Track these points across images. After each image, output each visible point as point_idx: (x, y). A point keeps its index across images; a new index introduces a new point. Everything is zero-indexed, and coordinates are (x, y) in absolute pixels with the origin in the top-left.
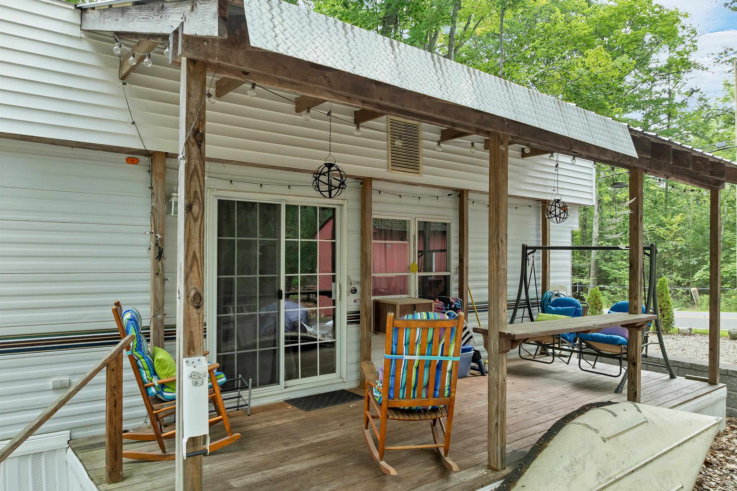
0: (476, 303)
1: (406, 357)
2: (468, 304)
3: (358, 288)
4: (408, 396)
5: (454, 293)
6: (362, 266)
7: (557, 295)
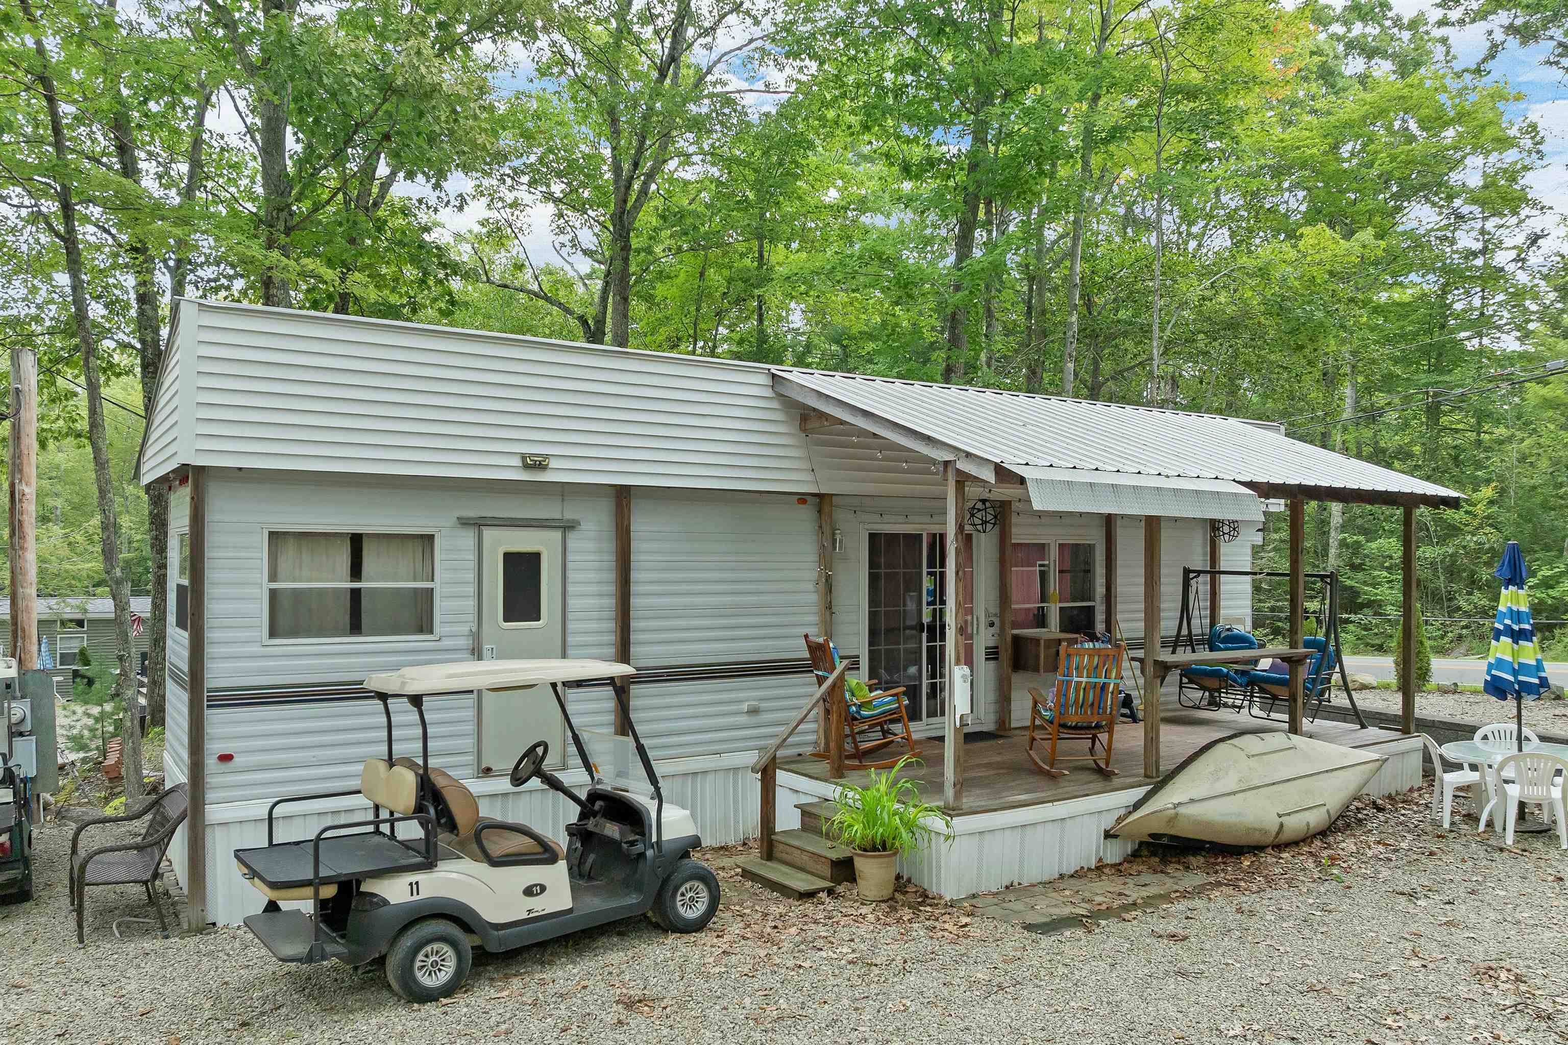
0: (1127, 639)
1: (1076, 679)
2: (1117, 640)
3: (997, 621)
4: (1076, 712)
5: (1100, 627)
6: (1001, 597)
7: (1228, 630)
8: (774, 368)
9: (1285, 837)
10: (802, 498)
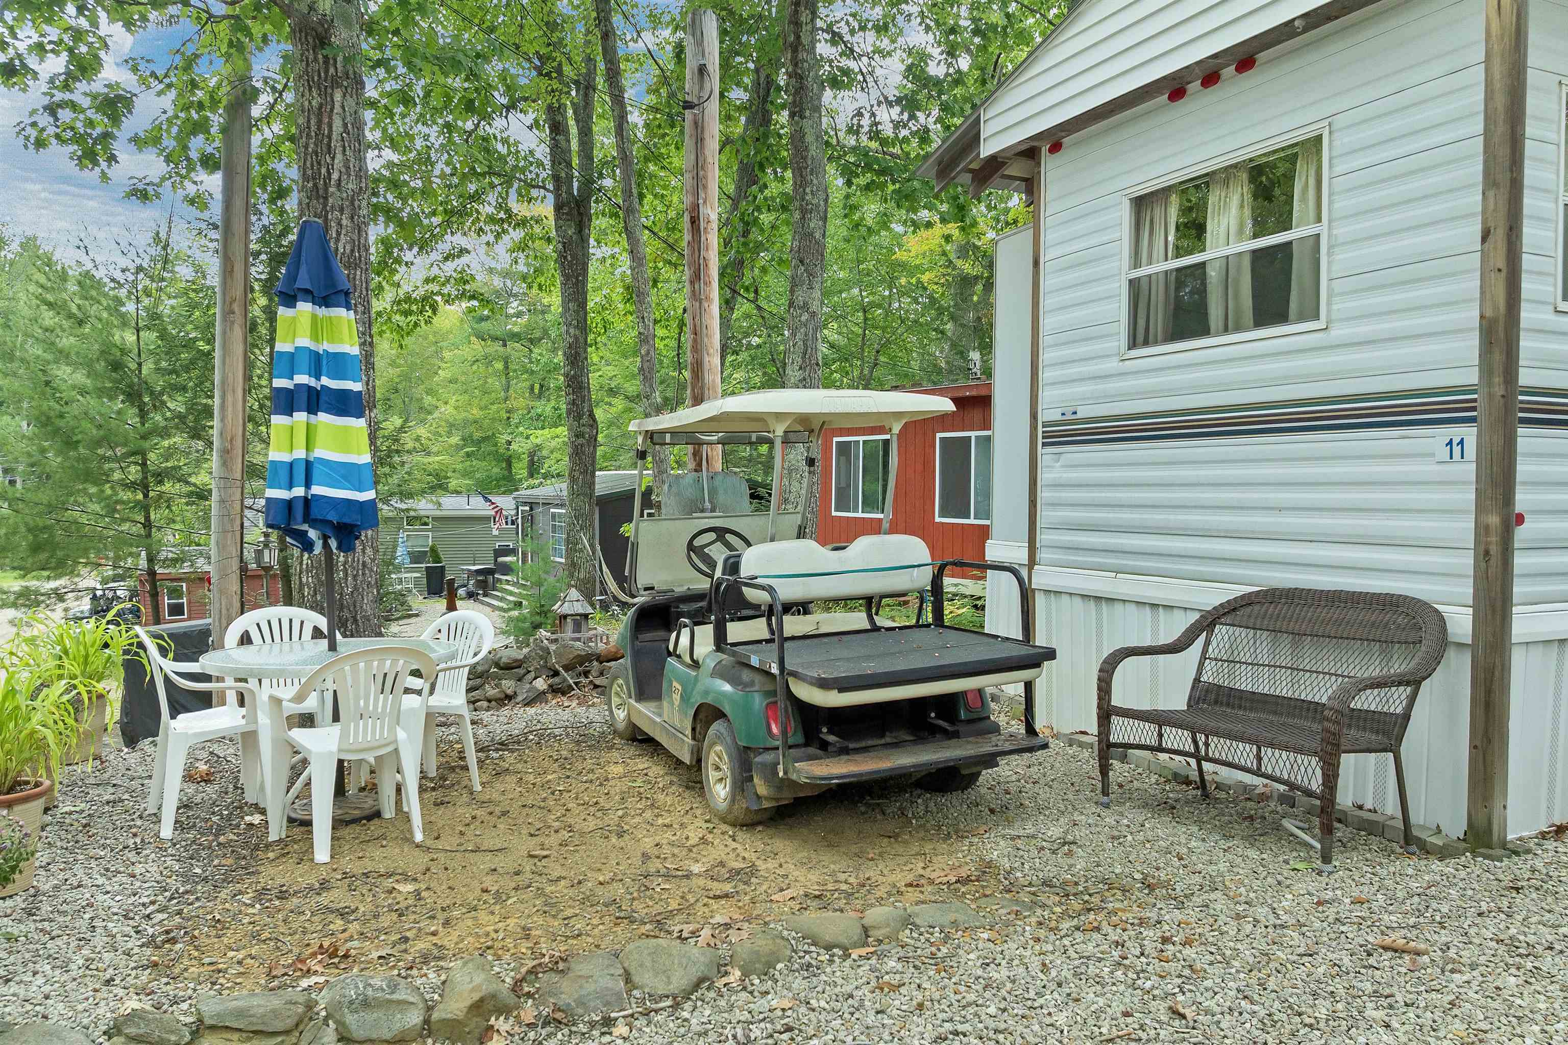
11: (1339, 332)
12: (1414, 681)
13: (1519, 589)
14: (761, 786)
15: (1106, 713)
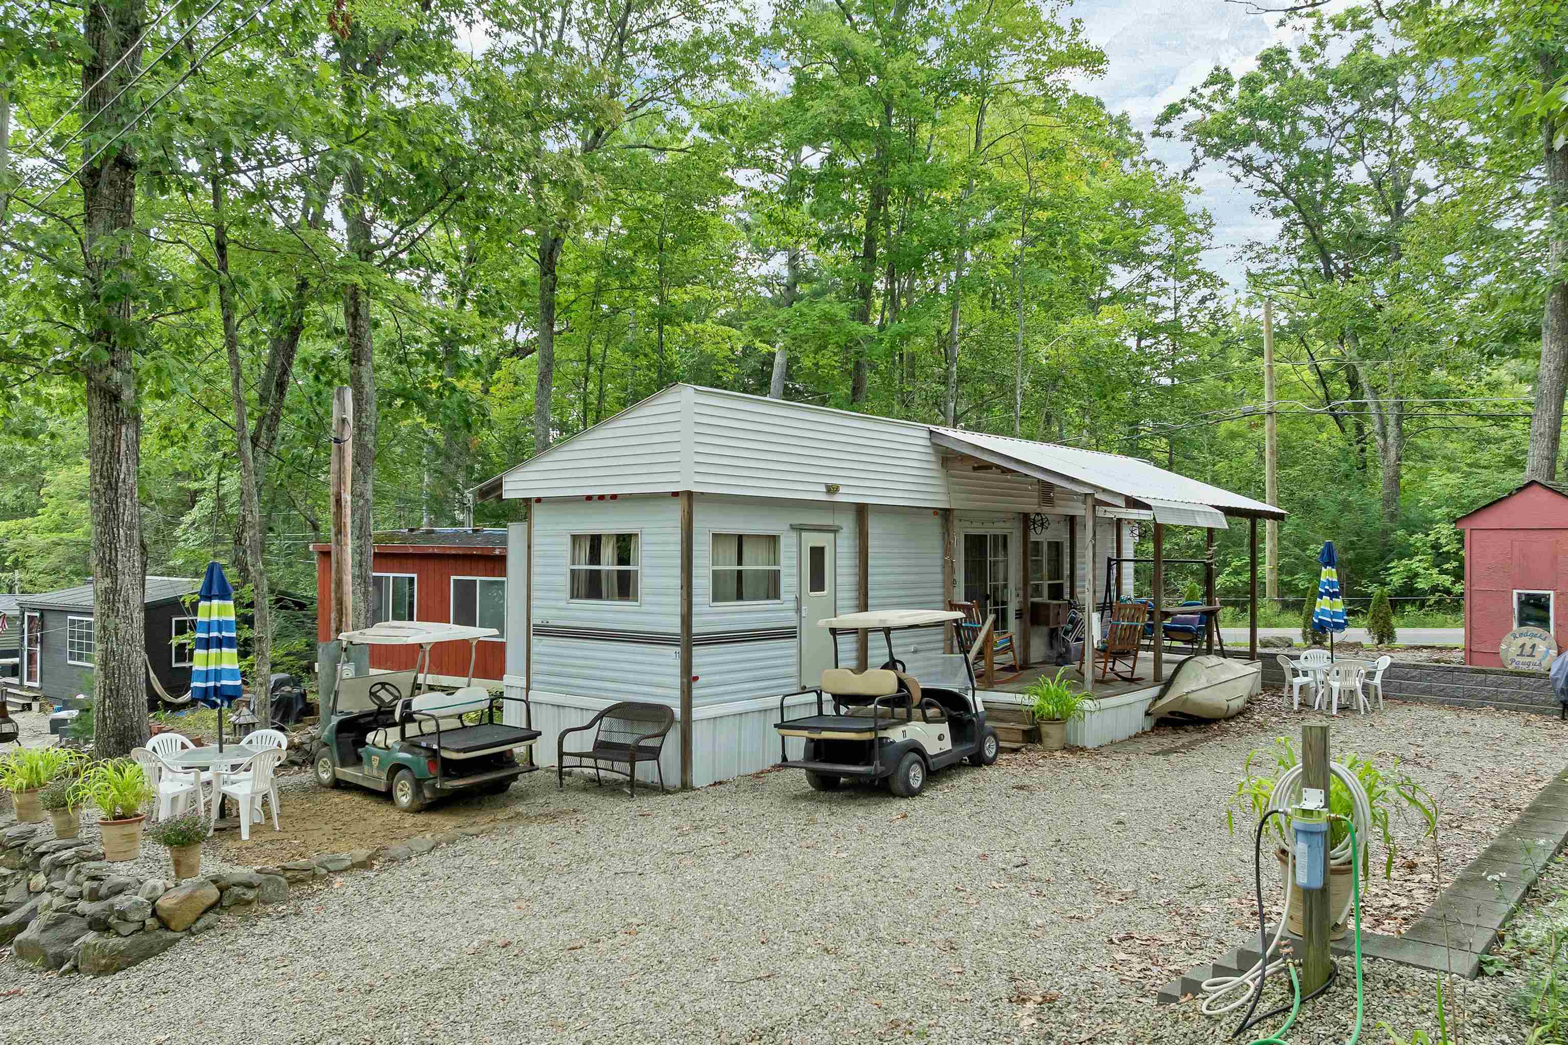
3: (1021, 593)
6: (1024, 577)
8: (932, 428)
9: (1230, 713)
10: (936, 511)
11: (643, 608)
12: (663, 735)
13: (694, 702)
14: (427, 794)
15: (561, 754)
